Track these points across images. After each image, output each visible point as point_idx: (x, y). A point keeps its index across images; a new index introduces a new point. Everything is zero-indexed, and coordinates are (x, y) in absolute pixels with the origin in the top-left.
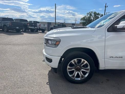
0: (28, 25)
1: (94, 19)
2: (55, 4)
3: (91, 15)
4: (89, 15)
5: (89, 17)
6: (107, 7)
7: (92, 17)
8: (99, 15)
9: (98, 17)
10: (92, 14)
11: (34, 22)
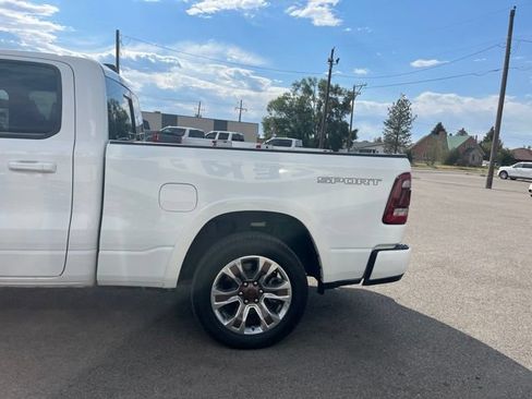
1: (319, 108)
3: (308, 91)
4: (300, 93)
5: (302, 101)
7: (313, 99)
8: (340, 94)
9: (336, 99)
10: (312, 88)
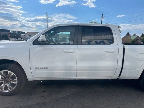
0: (9, 36)
2: (47, 13)
6: (104, 17)
11: (19, 32)
